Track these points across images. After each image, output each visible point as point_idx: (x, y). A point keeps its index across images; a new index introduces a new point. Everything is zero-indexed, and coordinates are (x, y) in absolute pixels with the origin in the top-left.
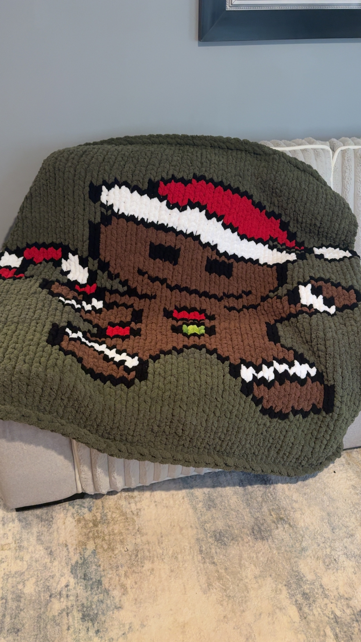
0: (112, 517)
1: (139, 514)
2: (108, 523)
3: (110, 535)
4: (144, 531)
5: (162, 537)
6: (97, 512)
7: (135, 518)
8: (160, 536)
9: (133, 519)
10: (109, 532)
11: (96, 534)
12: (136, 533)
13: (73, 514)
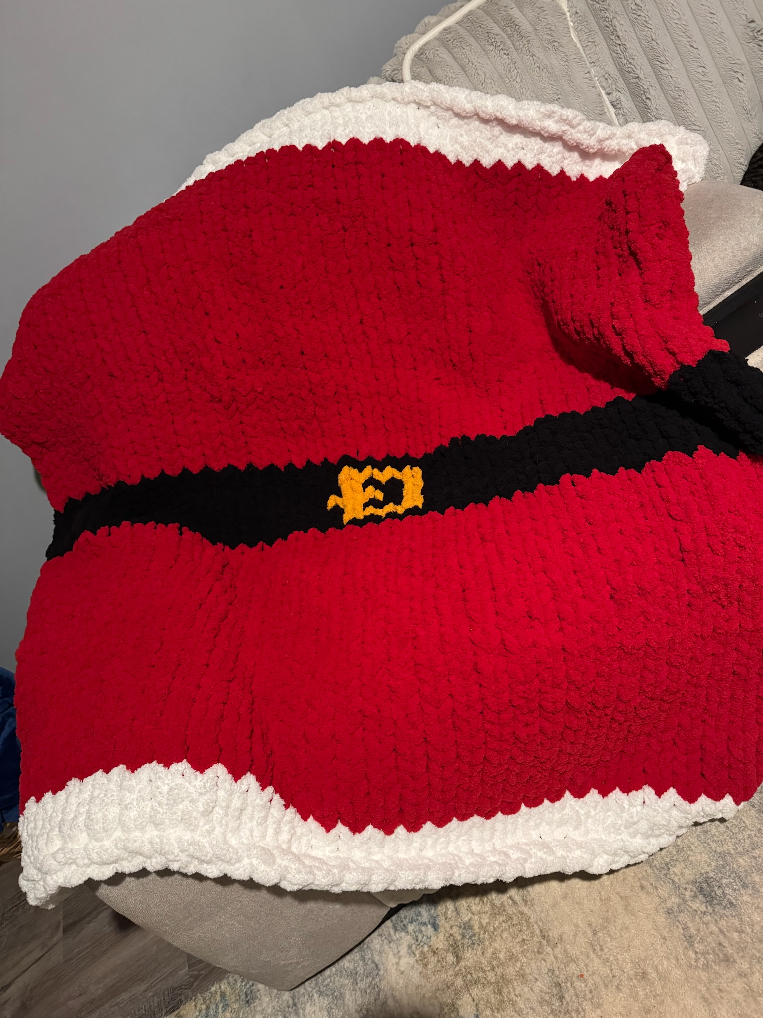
0: (481, 926)
2: (481, 941)
3: (493, 969)
4: (554, 934)
5: (595, 933)
6: (450, 927)
7: (525, 910)
8: (590, 933)
9: (522, 913)
10: (491, 963)
11: (469, 977)
12: (541, 943)
13: (410, 947)
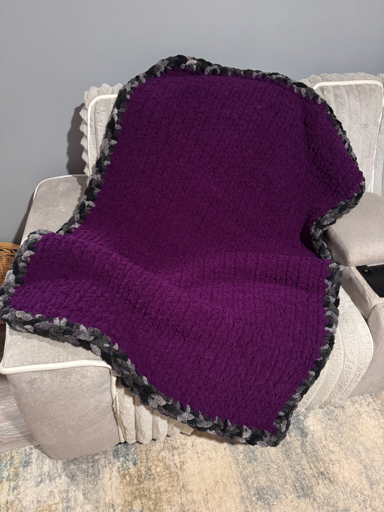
0: (156, 472)
1: (182, 467)
2: (154, 479)
3: (156, 493)
4: (189, 488)
5: (207, 495)
6: (141, 466)
9: (177, 473)
10: (155, 490)
11: (142, 492)
12: (181, 490)
13: (119, 468)
